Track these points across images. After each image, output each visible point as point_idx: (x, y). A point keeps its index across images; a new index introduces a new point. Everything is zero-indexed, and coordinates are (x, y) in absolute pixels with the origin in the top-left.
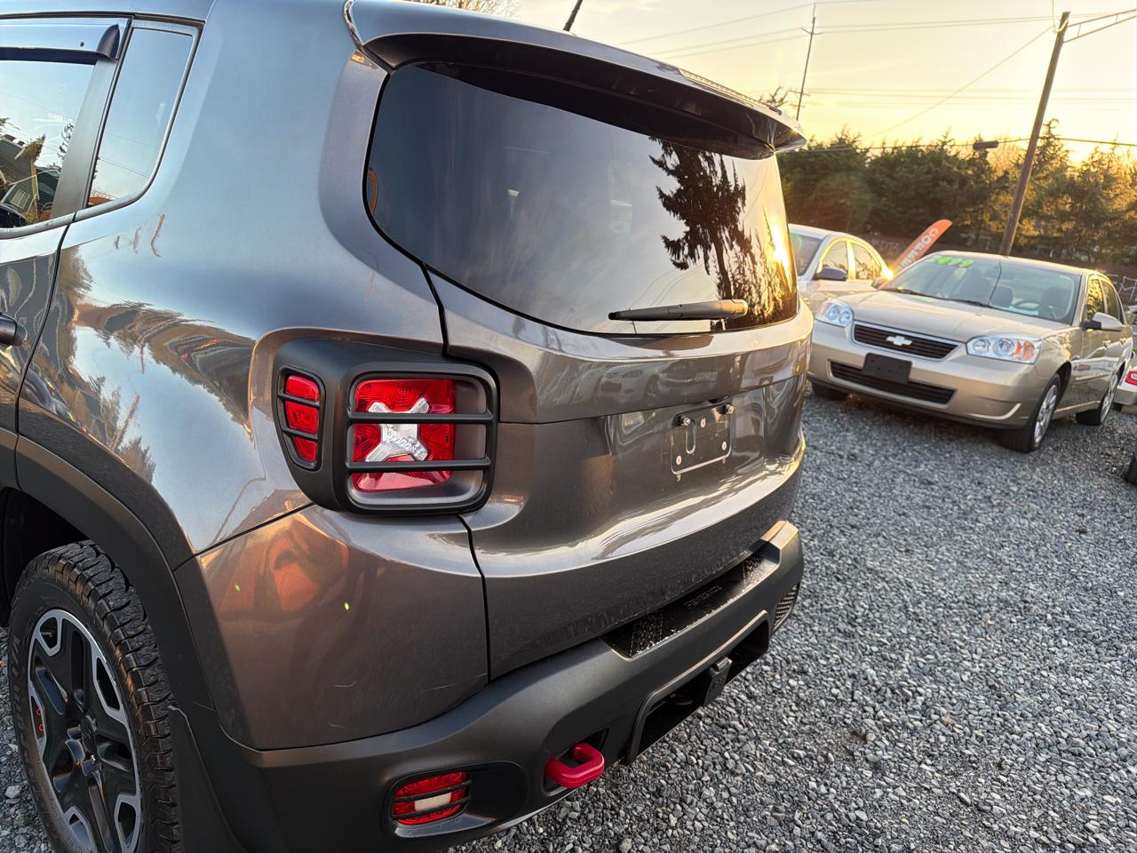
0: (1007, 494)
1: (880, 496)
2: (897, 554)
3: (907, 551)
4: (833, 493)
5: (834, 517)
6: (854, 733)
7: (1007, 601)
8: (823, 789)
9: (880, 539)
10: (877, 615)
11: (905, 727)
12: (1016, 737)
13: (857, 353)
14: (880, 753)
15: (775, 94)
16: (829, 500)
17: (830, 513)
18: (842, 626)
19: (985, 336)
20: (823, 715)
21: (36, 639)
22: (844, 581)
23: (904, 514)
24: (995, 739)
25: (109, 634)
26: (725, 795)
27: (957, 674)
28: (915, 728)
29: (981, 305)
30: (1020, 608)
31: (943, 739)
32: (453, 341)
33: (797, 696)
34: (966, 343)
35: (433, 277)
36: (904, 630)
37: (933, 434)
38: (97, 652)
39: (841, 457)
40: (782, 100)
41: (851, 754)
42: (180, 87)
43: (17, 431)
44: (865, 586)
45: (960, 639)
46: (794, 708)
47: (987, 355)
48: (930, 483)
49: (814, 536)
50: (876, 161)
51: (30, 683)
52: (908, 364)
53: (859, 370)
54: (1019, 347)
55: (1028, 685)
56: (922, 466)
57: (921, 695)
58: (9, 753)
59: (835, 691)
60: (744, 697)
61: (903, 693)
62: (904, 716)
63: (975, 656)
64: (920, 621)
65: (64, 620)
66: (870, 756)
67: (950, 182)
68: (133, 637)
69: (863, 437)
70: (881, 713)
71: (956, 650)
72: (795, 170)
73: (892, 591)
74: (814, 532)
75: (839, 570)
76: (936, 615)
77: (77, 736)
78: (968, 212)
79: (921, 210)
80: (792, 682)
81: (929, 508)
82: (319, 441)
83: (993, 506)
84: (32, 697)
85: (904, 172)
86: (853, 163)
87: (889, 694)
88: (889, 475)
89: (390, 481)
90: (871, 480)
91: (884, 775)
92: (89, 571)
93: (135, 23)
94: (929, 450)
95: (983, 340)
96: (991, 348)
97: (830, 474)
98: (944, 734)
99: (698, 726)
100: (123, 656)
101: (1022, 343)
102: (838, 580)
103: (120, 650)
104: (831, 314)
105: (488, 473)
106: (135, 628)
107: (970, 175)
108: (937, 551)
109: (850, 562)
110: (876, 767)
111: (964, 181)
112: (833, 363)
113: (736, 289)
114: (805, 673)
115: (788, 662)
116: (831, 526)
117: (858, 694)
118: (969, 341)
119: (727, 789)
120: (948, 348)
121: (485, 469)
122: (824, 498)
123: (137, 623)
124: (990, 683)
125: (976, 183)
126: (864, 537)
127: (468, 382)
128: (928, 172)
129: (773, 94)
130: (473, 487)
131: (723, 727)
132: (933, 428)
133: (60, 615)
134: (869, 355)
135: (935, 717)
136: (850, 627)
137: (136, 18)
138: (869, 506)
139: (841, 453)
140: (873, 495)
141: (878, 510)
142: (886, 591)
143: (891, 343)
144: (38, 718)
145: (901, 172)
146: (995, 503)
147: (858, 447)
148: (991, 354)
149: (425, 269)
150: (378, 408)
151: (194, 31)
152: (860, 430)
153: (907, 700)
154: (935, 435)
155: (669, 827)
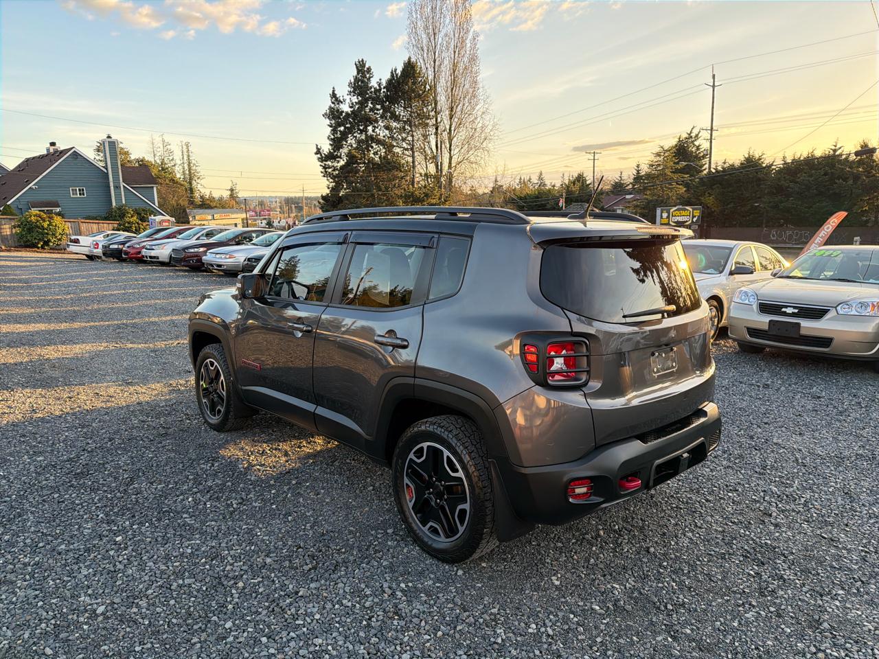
0: (874, 400)
1: (784, 406)
2: (794, 436)
3: (800, 434)
4: (753, 407)
5: (754, 419)
6: (765, 514)
7: (862, 455)
8: (747, 533)
9: (783, 429)
10: (779, 464)
11: (793, 511)
12: (857, 513)
13: (763, 320)
14: (779, 520)
15: (691, 132)
16: (750, 411)
17: (751, 417)
18: (758, 470)
19: (848, 301)
20: (748, 507)
21: (410, 458)
22: (760, 450)
23: (800, 415)
24: (845, 514)
26: (697, 535)
27: (826, 489)
28: (799, 511)
29: (849, 281)
30: (869, 458)
31: (815, 515)
32: (574, 330)
33: (733, 500)
34: (836, 307)
35: (565, 311)
36: (795, 471)
37: (825, 369)
38: (446, 453)
39: (759, 386)
40: (697, 136)
41: (764, 521)
43: (414, 377)
44: (773, 451)
45: (829, 473)
46: (731, 504)
47: (852, 313)
48: (819, 397)
49: (741, 429)
50: (780, 171)
51: (405, 478)
52: (798, 325)
53: (766, 331)
54: (873, 305)
55: (868, 492)
56: (815, 388)
57: (803, 497)
59: (753, 497)
60: (704, 501)
61: (793, 497)
62: (793, 506)
63: (837, 480)
64: (805, 466)
65: (428, 446)
66: (773, 521)
67: (845, 180)
69: (774, 374)
70: (780, 505)
71: (826, 478)
72: (714, 187)
73: (789, 453)
74: (741, 427)
75: (756, 445)
76: (816, 463)
78: (865, 200)
79: (824, 204)
80: (730, 494)
81: (816, 411)
82: (538, 365)
83: (862, 407)
84: (406, 483)
85: (805, 176)
86: (760, 175)
87: (785, 497)
88: (791, 394)
89: (557, 377)
90: (778, 398)
91: (780, 528)
93: (441, 236)
94: (821, 379)
95: (847, 305)
96: (853, 309)
97: (751, 396)
98: (816, 513)
99: (681, 512)
101: (875, 304)
102: (756, 449)
104: (743, 297)
105: (588, 372)
107: (861, 172)
108: (820, 433)
109: (763, 440)
110: (776, 525)
111: (856, 178)
112: (748, 329)
113: (670, 293)
114: (737, 490)
115: (727, 486)
116: (752, 424)
117: (767, 498)
118: (838, 306)
119: (698, 533)
120: (826, 312)
121: (587, 371)
122: (747, 410)
124: (845, 492)
125: (867, 177)
126: (772, 428)
127: (579, 343)
128: (826, 174)
129: (689, 133)
130: (584, 377)
131: (694, 512)
132: (826, 365)
133: (426, 445)
134: (770, 321)
135: (811, 506)
136: (762, 471)
138: (776, 412)
139: (759, 384)
140: (780, 406)
141: (782, 414)
142: (785, 453)
143: (785, 312)
145: (802, 177)
146: (863, 406)
147: (770, 380)
148: (854, 312)
149: (562, 309)
150: (553, 353)
151: (469, 239)
152: (773, 370)
153: (796, 500)
154: (827, 370)
155: (671, 545)
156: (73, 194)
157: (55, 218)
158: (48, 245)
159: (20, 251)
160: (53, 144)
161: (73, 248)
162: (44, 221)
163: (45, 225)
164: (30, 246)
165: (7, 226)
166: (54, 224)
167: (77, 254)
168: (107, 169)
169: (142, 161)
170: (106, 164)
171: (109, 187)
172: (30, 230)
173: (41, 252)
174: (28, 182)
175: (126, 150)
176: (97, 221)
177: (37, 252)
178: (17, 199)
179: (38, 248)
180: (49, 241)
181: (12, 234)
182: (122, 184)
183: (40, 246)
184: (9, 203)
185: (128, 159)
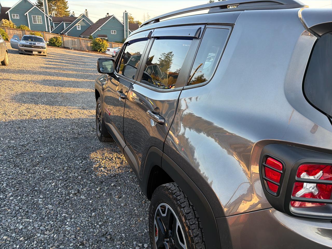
21: (158, 209)
25: (184, 221)
38: (178, 223)
42: (224, 47)
43: (163, 151)
51: (155, 220)
58: (144, 232)
65: (168, 208)
68: (192, 225)
77: (167, 242)
82: (280, 187)
84: (155, 224)
92: (178, 197)
100: (188, 230)
103: (188, 228)
106: (192, 222)
123: (193, 220)
133: (168, 206)
137: (207, 25)
144: (156, 231)
151: (230, 28)
156: (112, 33)
157: (104, 41)
158: (101, 51)
159: (92, 52)
160: (108, 14)
161: (107, 53)
162: (101, 42)
163: (101, 43)
164: (95, 51)
165: (89, 43)
166: (104, 43)
167: (109, 55)
168: (124, 24)
169: (138, 22)
170: (124, 22)
171: (124, 31)
172: (96, 45)
173: (99, 53)
174: (98, 27)
175: (133, 17)
176: (118, 43)
177: (98, 53)
178: (94, 33)
179: (98, 52)
180: (102, 49)
181: (90, 46)
182: (128, 30)
183: (98, 51)
184: (91, 35)
185: (133, 21)
